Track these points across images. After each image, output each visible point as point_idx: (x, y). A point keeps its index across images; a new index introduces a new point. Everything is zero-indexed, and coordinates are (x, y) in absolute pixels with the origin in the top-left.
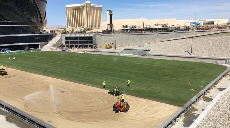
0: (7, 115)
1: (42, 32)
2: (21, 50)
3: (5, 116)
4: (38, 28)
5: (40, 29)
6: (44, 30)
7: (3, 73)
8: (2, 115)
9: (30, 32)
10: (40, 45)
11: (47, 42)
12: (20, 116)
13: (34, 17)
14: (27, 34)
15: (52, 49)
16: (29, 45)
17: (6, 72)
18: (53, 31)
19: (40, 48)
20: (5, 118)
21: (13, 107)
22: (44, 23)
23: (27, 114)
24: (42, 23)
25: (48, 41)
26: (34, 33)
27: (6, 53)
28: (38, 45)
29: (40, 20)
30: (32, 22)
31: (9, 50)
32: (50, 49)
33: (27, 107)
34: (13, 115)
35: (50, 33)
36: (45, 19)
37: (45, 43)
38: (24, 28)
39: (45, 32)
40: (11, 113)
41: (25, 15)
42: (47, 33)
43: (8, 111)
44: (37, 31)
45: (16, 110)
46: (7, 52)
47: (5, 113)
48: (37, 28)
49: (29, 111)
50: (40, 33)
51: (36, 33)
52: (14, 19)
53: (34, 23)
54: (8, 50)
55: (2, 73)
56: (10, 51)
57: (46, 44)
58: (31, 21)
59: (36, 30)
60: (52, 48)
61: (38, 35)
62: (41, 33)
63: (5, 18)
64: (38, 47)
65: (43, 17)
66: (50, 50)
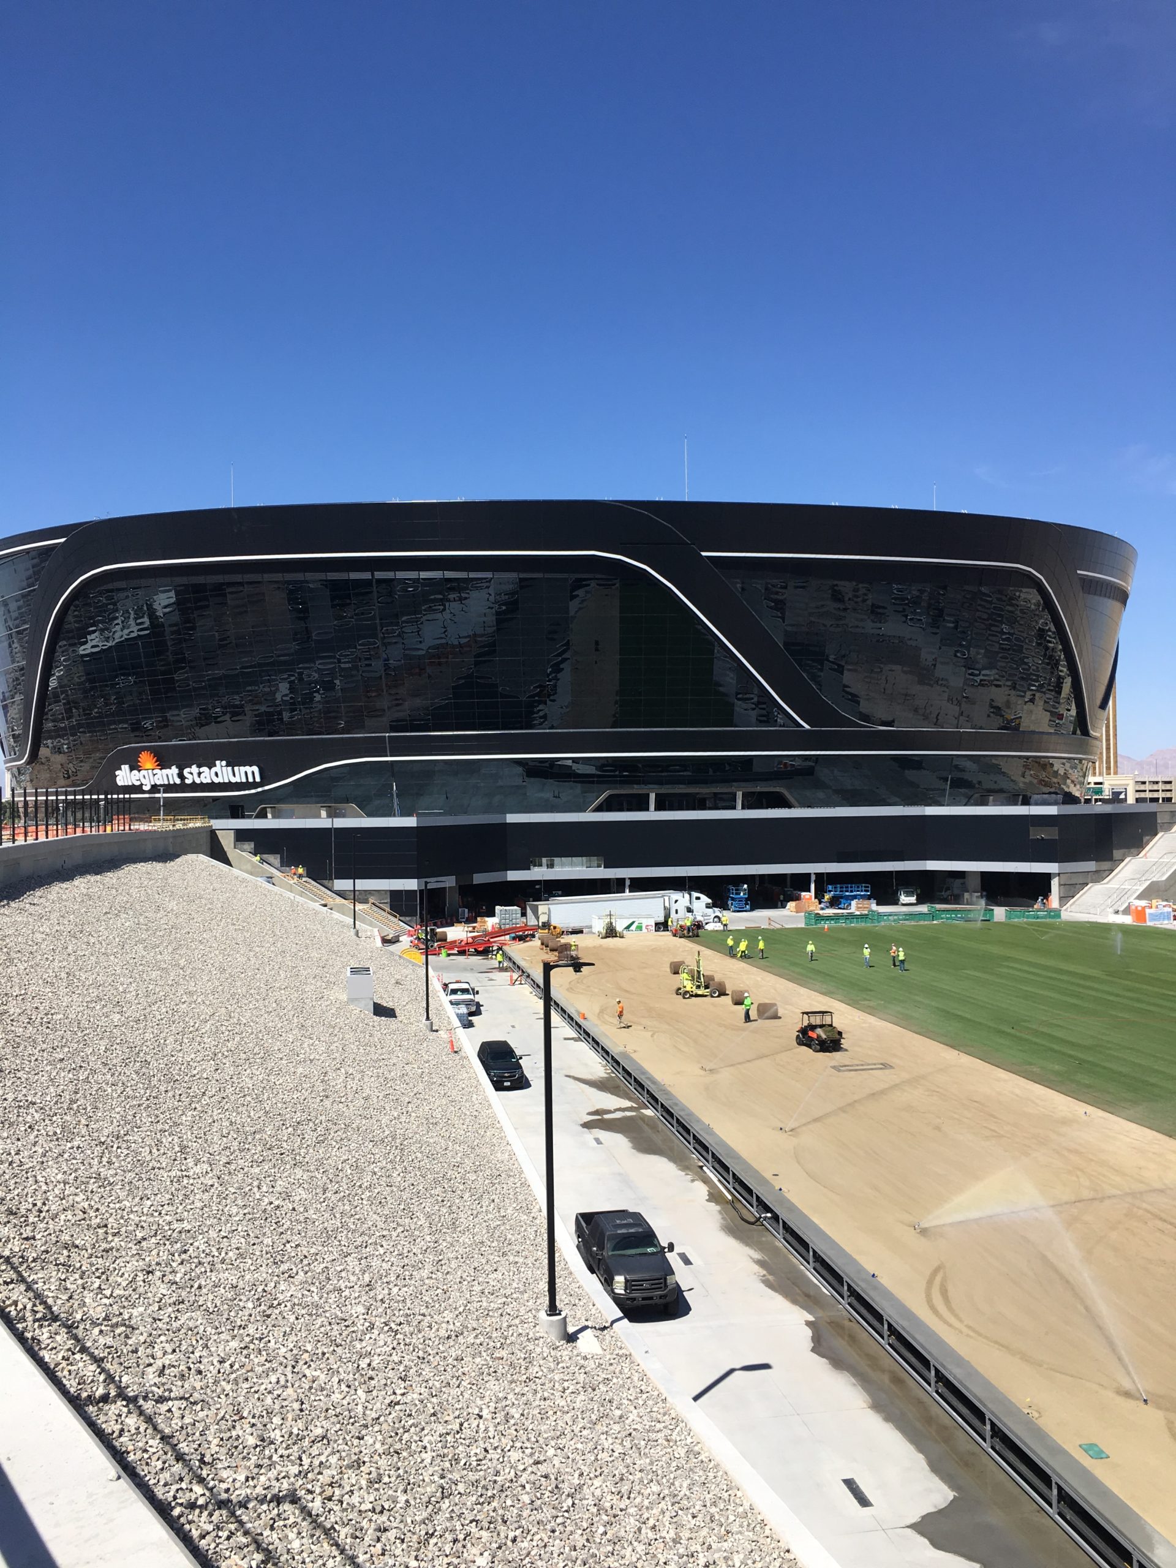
0: (820, 1313)
1: (1077, 794)
2: (938, 906)
3: (811, 1318)
4: (1057, 766)
5: (1066, 776)
6: (1092, 779)
7: (824, 1036)
8: (794, 1301)
9: (1001, 791)
10: (1055, 883)
11: (1106, 865)
12: (893, 1338)
13: (1032, 701)
14: (983, 803)
15: (1140, 914)
16: (984, 875)
17: (840, 1033)
18: (1161, 787)
19: (1054, 901)
20: (809, 1332)
21: (861, 1269)
22: (1098, 732)
23: (940, 1342)
24: (1085, 732)
25: (1117, 854)
26: (1026, 802)
27: (851, 917)
28: (1047, 878)
29: (1073, 712)
30: (1017, 728)
31: (869, 898)
32: (1127, 911)
33: (944, 1293)
34: (854, 1325)
35: (1131, 800)
36: (1104, 705)
37: (1091, 866)
38: (969, 764)
39: (1099, 792)
40: (843, 1307)
41: (982, 684)
42: (1116, 798)
43: (826, 1290)
44: (1047, 785)
45: (872, 1293)
46: (854, 907)
47: (808, 1296)
48: (1044, 765)
49: (950, 1325)
50: (1064, 803)
51: (1035, 797)
52: (916, 710)
53: (1033, 732)
54: (863, 897)
55: (819, 1036)
56: (874, 907)
57: (1098, 876)
58: (1010, 721)
59: (1041, 782)
60: (1143, 903)
61: (1052, 810)
62: (1070, 799)
63: (864, 707)
64: (1046, 892)
65: (1091, 697)
66: (1127, 920)
